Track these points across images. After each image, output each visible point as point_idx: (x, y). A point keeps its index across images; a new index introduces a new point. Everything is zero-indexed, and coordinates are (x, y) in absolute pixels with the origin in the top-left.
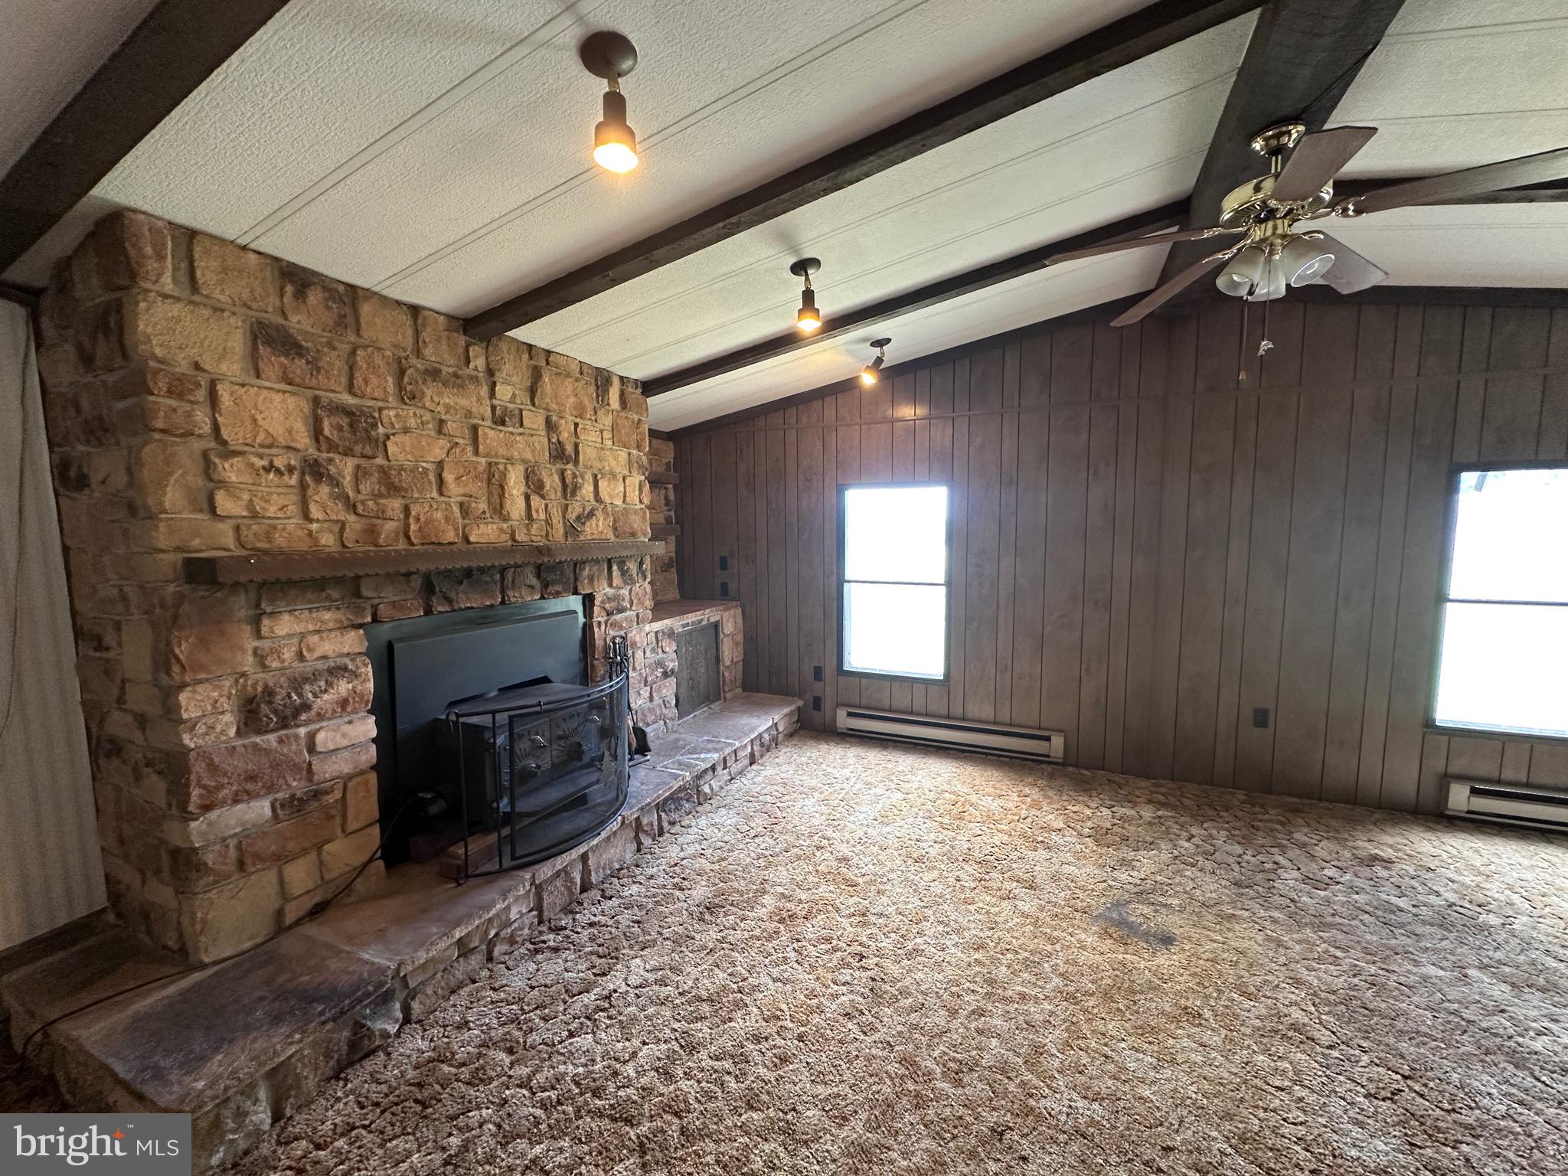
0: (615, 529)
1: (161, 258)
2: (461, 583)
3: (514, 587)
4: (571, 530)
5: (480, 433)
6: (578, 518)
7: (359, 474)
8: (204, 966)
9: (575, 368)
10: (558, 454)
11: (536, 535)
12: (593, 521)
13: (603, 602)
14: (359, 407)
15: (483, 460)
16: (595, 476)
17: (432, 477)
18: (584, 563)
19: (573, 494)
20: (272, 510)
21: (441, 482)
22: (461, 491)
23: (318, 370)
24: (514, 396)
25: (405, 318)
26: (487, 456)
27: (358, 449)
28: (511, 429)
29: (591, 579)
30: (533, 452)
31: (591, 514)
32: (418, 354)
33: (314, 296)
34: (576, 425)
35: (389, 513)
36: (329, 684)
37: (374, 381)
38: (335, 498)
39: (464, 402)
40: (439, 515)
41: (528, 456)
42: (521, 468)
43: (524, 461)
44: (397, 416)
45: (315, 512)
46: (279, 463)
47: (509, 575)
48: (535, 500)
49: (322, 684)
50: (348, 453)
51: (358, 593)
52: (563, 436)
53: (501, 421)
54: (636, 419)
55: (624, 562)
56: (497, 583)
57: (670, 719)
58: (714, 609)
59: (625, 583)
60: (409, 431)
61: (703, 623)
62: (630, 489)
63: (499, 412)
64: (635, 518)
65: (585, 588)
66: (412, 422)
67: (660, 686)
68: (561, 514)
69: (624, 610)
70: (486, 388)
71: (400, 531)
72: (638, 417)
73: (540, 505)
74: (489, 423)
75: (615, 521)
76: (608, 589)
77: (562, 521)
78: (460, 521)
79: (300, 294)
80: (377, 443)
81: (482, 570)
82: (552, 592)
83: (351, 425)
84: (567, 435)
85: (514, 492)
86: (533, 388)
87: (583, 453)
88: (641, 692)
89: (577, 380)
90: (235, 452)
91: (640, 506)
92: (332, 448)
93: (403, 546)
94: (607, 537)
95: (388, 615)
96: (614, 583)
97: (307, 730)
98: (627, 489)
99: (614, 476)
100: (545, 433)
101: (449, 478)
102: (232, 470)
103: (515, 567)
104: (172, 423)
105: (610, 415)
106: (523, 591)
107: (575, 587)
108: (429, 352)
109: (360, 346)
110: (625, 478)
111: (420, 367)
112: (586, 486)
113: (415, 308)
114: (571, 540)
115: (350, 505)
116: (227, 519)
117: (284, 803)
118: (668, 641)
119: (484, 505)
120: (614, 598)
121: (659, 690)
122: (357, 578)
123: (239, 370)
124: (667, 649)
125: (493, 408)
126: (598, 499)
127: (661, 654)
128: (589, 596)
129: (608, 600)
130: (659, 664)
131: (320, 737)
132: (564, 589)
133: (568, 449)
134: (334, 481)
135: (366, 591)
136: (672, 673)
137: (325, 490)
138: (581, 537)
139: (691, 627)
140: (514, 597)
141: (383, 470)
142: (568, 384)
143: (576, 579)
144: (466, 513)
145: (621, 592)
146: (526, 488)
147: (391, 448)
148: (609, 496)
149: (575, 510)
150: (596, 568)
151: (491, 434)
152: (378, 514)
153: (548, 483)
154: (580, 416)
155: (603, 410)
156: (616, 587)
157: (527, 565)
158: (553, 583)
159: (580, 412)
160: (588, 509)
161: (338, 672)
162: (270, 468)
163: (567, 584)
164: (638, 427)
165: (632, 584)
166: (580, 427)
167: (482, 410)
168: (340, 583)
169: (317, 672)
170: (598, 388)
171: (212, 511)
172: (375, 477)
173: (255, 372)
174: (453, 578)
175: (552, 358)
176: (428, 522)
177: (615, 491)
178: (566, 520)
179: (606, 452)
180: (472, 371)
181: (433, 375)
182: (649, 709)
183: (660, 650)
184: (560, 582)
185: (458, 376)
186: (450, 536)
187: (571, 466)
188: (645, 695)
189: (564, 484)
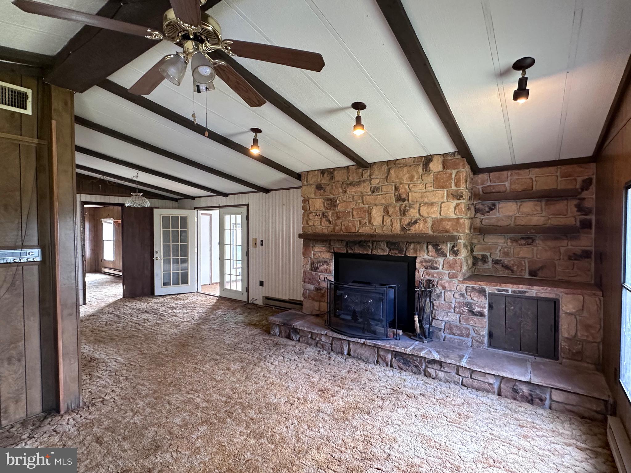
0: (432, 228)
1: (305, 179)
2: (356, 245)
3: (375, 249)
4: (403, 229)
5: (364, 197)
6: (409, 224)
7: (333, 214)
8: (302, 312)
9: (411, 162)
10: (399, 199)
11: (386, 230)
12: (417, 225)
13: (421, 262)
14: (333, 198)
15: (367, 206)
16: (420, 205)
17: (351, 213)
18: (411, 243)
19: (404, 214)
20: (316, 224)
21: (353, 215)
22: (358, 216)
23: (325, 192)
24: (379, 182)
25: (345, 171)
26: (367, 204)
27: (332, 208)
28: (378, 194)
29: (415, 251)
30: (385, 200)
31: (416, 222)
32: (348, 179)
33: (326, 174)
34: (409, 185)
35: (338, 224)
36: (323, 265)
37: (336, 190)
38: (327, 221)
39: (358, 189)
40: (350, 224)
41: (383, 202)
42: (381, 208)
43: (382, 204)
44: (342, 198)
45: (323, 224)
46: (318, 214)
47: (375, 244)
48: (386, 218)
49: (322, 264)
50: (330, 210)
51: (330, 244)
52: (402, 191)
53: (373, 192)
54: (454, 172)
55: (438, 245)
56: (369, 246)
57: (477, 341)
58: (549, 289)
59: (439, 255)
60: (344, 201)
61: (527, 294)
62: (446, 209)
63: (372, 189)
64: (450, 223)
65: (411, 254)
66: (344, 199)
67: (468, 318)
68: (399, 223)
69: (437, 268)
70: (368, 183)
71: (341, 229)
72: (456, 170)
73: (388, 220)
74: (370, 193)
75: (433, 225)
76: (426, 256)
77: (399, 225)
78: (358, 226)
79: (323, 176)
80: (336, 206)
81: (365, 242)
82: (394, 253)
83: (331, 203)
84: (403, 190)
85: (375, 216)
86: (387, 177)
87: (412, 196)
88: (449, 314)
89: (410, 166)
90: (312, 213)
91: (454, 216)
92: (327, 209)
93: (342, 233)
94: (426, 232)
95: (337, 251)
96: (430, 254)
97: (320, 274)
98: (442, 209)
99: (432, 204)
100: (393, 192)
101: (355, 213)
102: (311, 216)
103: (377, 242)
104: (304, 208)
105: (432, 176)
106: (379, 251)
107: (406, 253)
108: (350, 178)
109: (334, 183)
110: (442, 203)
111: (348, 183)
112: (412, 210)
113: (348, 167)
114: (402, 233)
115: (330, 222)
116: (310, 226)
117: (315, 288)
118: (477, 294)
119: (366, 220)
120: (430, 261)
121: (467, 320)
122: (330, 240)
123: (313, 196)
124: (475, 299)
125: (371, 188)
126: (420, 215)
127: (469, 300)
128: (416, 258)
129: (426, 261)
130: (468, 305)
131: (321, 276)
132: (399, 253)
133: (404, 196)
134: (326, 217)
135: (332, 244)
136: (481, 315)
137: (324, 219)
138: (408, 232)
139: (510, 293)
140: (375, 252)
141: (337, 213)
142: (405, 170)
143: (406, 249)
144: (360, 223)
145: (436, 259)
146: (383, 214)
147: (339, 207)
148: (428, 213)
149: (406, 221)
150: (418, 246)
151: (368, 197)
152: (336, 225)
153: (391, 211)
154: (411, 181)
155: (426, 175)
156: (432, 256)
157: (382, 241)
158: (393, 249)
159: (411, 179)
160: (414, 220)
161: (326, 262)
162: (316, 215)
163: (401, 251)
164: (456, 176)
165: (444, 256)
166: (411, 185)
167: (365, 190)
168: (326, 241)
169: (322, 261)
170: (423, 165)
171: (308, 224)
172: (336, 215)
173: (315, 195)
174: (355, 243)
175: (397, 162)
176: (348, 226)
177: (432, 211)
178: (401, 225)
179: (428, 193)
180: (364, 179)
181: (351, 184)
182: (456, 326)
183: (469, 298)
184: (397, 249)
185: (359, 182)
186: (353, 230)
187: (406, 202)
188: (453, 317)
189: (400, 210)
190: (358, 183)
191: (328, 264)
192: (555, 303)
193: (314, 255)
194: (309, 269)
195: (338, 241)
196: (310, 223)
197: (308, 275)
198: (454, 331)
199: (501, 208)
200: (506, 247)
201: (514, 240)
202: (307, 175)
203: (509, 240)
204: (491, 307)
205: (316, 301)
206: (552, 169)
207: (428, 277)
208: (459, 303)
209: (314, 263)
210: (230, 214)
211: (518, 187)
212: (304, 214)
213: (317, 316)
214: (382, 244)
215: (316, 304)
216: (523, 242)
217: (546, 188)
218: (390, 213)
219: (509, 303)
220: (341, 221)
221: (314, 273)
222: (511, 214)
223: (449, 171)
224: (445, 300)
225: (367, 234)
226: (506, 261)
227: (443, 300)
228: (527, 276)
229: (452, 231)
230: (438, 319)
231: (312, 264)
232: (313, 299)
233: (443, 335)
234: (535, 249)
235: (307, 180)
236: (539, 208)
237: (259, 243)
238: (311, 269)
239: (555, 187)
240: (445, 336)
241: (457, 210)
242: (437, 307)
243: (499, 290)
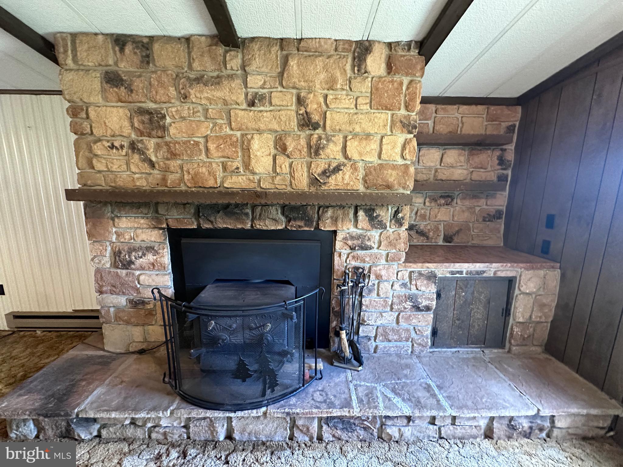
0: (365, 181)
1: (66, 51)
2: (219, 212)
3: (259, 219)
4: (314, 181)
5: (232, 114)
6: (324, 173)
7: (158, 147)
9: (330, 48)
10: (307, 122)
11: (281, 184)
12: (339, 175)
13: (345, 239)
14: (155, 110)
15: (238, 134)
16: (345, 138)
17: (202, 147)
18: (327, 207)
19: (317, 153)
20: (115, 168)
21: (207, 150)
22: (220, 154)
23: (132, 91)
24: (265, 82)
25: (182, 47)
26: (239, 130)
27: (154, 133)
28: (262, 108)
29: (335, 220)
30: (279, 123)
31: (337, 169)
32: (190, 67)
33: (128, 49)
34: (326, 97)
35: (172, 169)
36: (144, 255)
37: (161, 91)
38: (144, 161)
39: (219, 94)
40: (203, 170)
41: (276, 127)
42: (270, 139)
43: (271, 131)
44: (177, 111)
45: (133, 169)
46: (117, 144)
47: (258, 210)
48: (281, 159)
49: (140, 254)
50: (150, 136)
51: (157, 212)
52: (312, 107)
53: (252, 104)
54: (406, 81)
55: (374, 210)
56: (247, 214)
57: (420, 344)
58: (509, 265)
59: (373, 227)
60: (183, 118)
61: (485, 275)
62: (389, 147)
63: (250, 97)
64: (394, 173)
65: (327, 226)
66: (185, 113)
67: (410, 316)
68: (305, 169)
69: (371, 248)
70: (237, 83)
71: (182, 179)
72: (409, 78)
73: (283, 163)
74: (244, 106)
75: (366, 175)
76: (352, 230)
77: (305, 174)
78: (220, 174)
79: (122, 50)
80: (164, 128)
81: (237, 206)
82: (294, 226)
83: (150, 120)
84: (315, 106)
85: (258, 154)
86: (281, 75)
87: (332, 119)
88: (384, 314)
89: (329, 57)
90: (99, 140)
91: (400, 162)
92: (142, 134)
93: (183, 188)
94: (355, 188)
95: (174, 225)
96: (360, 225)
97: (137, 273)
98: (384, 147)
99: (368, 136)
100: (294, 107)
101: (212, 146)
102: (98, 149)
103: (263, 206)
104: (75, 129)
105: (368, 81)
106: (267, 222)
107: (318, 224)
108: (196, 65)
109: (154, 72)
110: (382, 137)
111: (192, 76)
112: (331, 145)
113: (187, 36)
114: (313, 189)
115: (152, 165)
116: (100, 172)
117: (131, 301)
118: (425, 282)
119: (238, 163)
120: (359, 237)
121: (408, 319)
122: (157, 204)
123: (97, 99)
124: (423, 288)
125: (246, 95)
126: (346, 157)
127: (414, 291)
128: (335, 232)
129: (352, 238)
130: (410, 298)
131: (142, 278)
132: (306, 225)
133: (316, 117)
134: (141, 152)
135: (161, 210)
136: (428, 309)
137: (136, 157)
138: (324, 187)
139: (464, 275)
140: (260, 225)
141: (167, 144)
142: (320, 62)
143: (319, 218)
144: (225, 168)
145: (369, 234)
146: (273, 151)
147: (172, 131)
148: (360, 154)
149: (319, 166)
150: (340, 212)
151: (241, 114)
152: (166, 170)
153: (291, 146)
154: (331, 88)
155: (359, 79)
156: (363, 229)
157: (273, 205)
158: (295, 219)
159: (331, 85)
160: (334, 165)
161: (150, 249)
162: (112, 147)
163: (308, 221)
164: (408, 88)
165: (382, 228)
166: (330, 97)
167: (234, 98)
168: (146, 205)
169: (140, 248)
170: (354, 58)
171: (93, 168)
172: (165, 149)
173: (106, 99)
174: (216, 209)
175: (302, 44)
176: (197, 174)
177: (368, 149)
178: (310, 174)
179: (360, 116)
180: (228, 70)
181: (199, 80)
182: (393, 330)
183: (413, 287)
184: (302, 219)
185: (218, 77)
186: (211, 183)
187: (319, 131)
188: (389, 318)
189: (309, 147)
190: (217, 81)
191: (156, 253)
192: (511, 282)
193: (118, 235)
194: (108, 265)
195: (176, 204)
196: (99, 165)
197: (108, 279)
198: (390, 337)
199: (421, 156)
200: (422, 209)
201: (434, 200)
202: (73, 42)
203: (427, 200)
204: (439, 295)
205: (137, 325)
206: (481, 108)
207: (354, 263)
208: (399, 297)
209: (120, 252)
211: (442, 129)
212: (77, 144)
213: (141, 352)
214: (273, 210)
215: (137, 333)
216: (443, 201)
217: (472, 133)
218: (290, 149)
219: (461, 288)
220: (179, 162)
221: (123, 273)
222: (432, 164)
223: (397, 78)
224: (378, 295)
225: (243, 190)
226: (422, 225)
227: (375, 296)
228: (441, 243)
229: (396, 187)
230: (367, 324)
231: (116, 254)
232: (128, 323)
233: (374, 344)
234: (452, 209)
235: (75, 56)
236: (462, 159)
238: (115, 265)
239: (484, 133)
240: (376, 347)
241: (407, 151)
242: (367, 306)
243: (452, 273)
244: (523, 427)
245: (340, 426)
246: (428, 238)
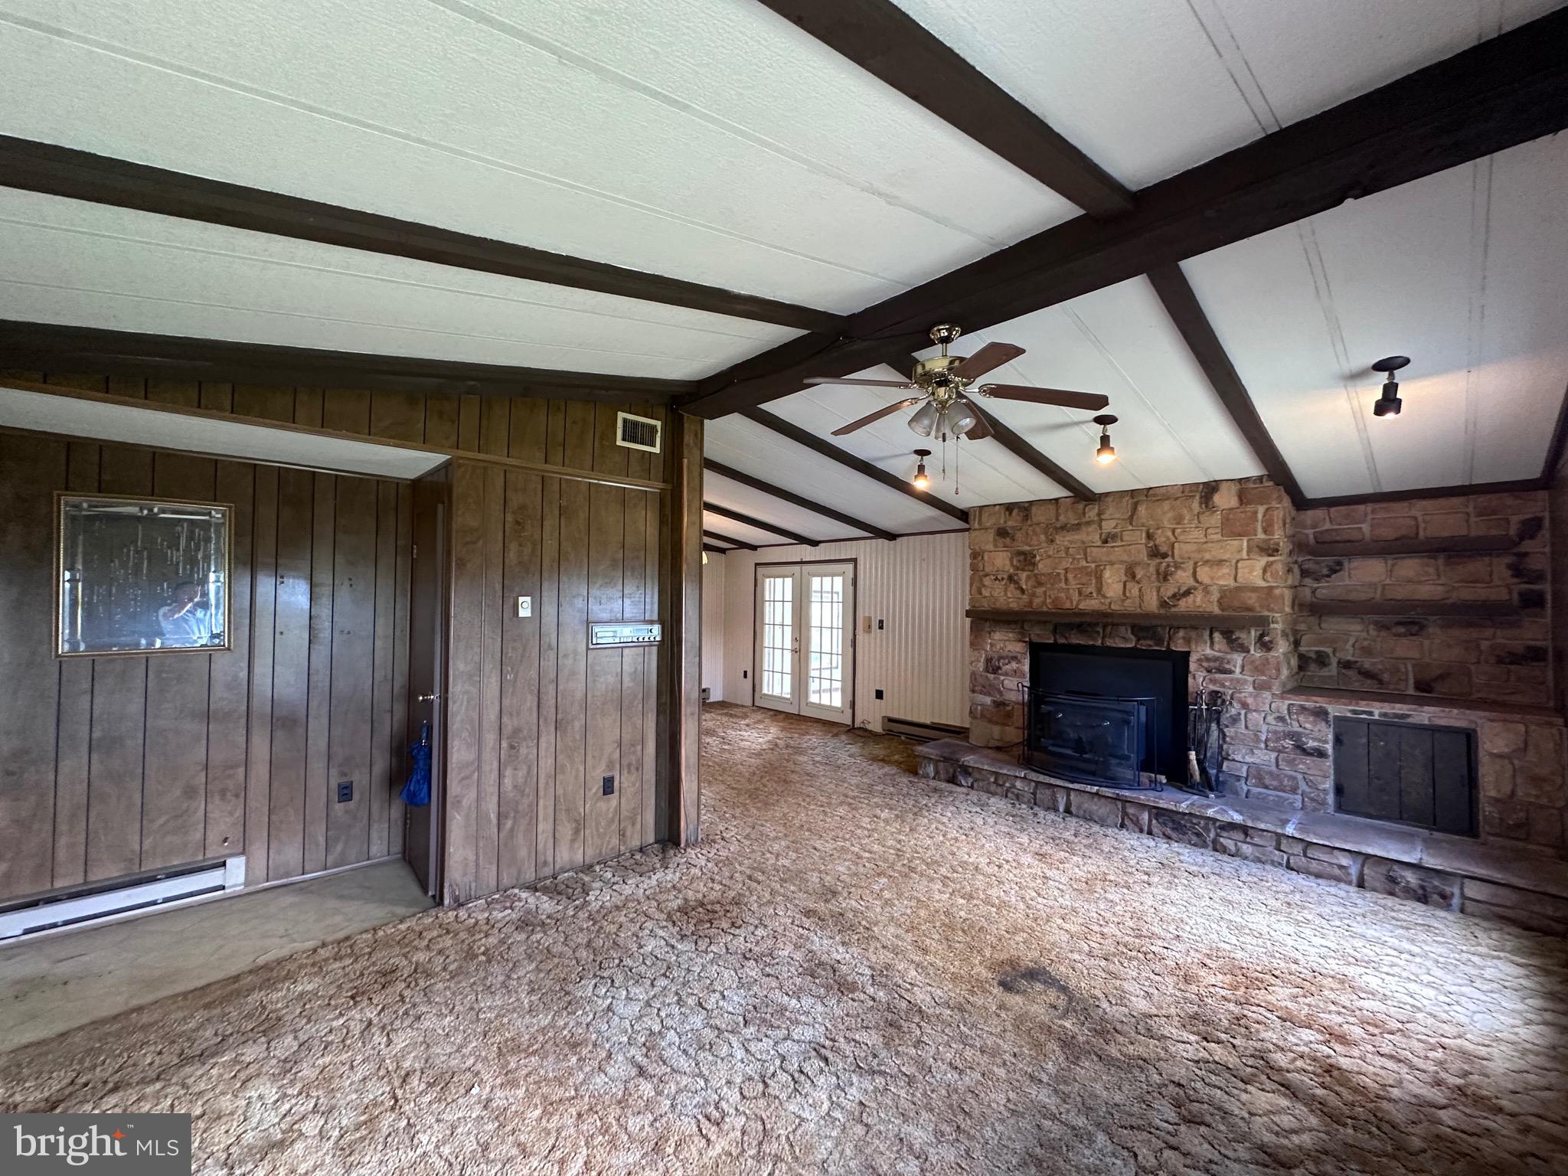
0: (1220, 604)
1: (976, 518)
2: (1073, 630)
3: (1110, 637)
4: (1163, 604)
5: (1088, 551)
6: (1174, 596)
7: (1028, 578)
8: (969, 743)
9: (1177, 492)
10: (1155, 553)
11: (1130, 606)
12: (1190, 598)
13: (1199, 660)
14: (1029, 551)
15: (1093, 565)
16: (1196, 563)
17: (1062, 577)
18: (1179, 628)
19: (1165, 579)
20: (996, 594)
21: (1066, 580)
22: (1077, 582)
23: (1014, 540)
24: (1117, 524)
25: (1052, 507)
26: (1094, 562)
27: (1026, 568)
28: (1114, 544)
29: (1188, 641)
30: (1129, 555)
31: (1188, 593)
32: (1057, 519)
33: (1015, 512)
34: (1174, 531)
35: (1038, 594)
36: (1009, 662)
37: (1034, 538)
38: (1017, 588)
39: (1077, 537)
40: (1062, 595)
41: (1125, 558)
42: (1122, 568)
43: (1122, 562)
44: (1045, 551)
45: (1009, 595)
46: (999, 577)
47: (1109, 629)
48: (1130, 585)
49: (1007, 661)
50: (1023, 570)
51: (1023, 628)
52: (1160, 539)
53: (1106, 542)
54: (1261, 510)
55: (1232, 632)
56: (1098, 632)
57: (1312, 800)
58: (1455, 711)
59: (1233, 650)
60: (1050, 557)
61: (1410, 720)
62: (1246, 571)
63: (1103, 536)
64: (1254, 595)
65: (1179, 646)
66: (1051, 553)
67: (1294, 759)
68: (1155, 593)
69: (1231, 672)
70: (1094, 526)
71: (1044, 603)
72: (1265, 506)
73: (1134, 590)
74: (1099, 544)
75: (1221, 598)
76: (1208, 651)
77: (1155, 597)
78: (1076, 597)
79: (1010, 514)
80: (1034, 564)
81: (1089, 625)
82: (1145, 644)
83: (1025, 560)
84: (1163, 539)
85: (1110, 581)
86: (1132, 516)
87: (1180, 548)
88: (1255, 751)
89: (1176, 499)
90: (987, 575)
91: (1263, 584)
92: (1018, 569)
93: (1045, 609)
94: (1208, 610)
95: (1035, 639)
96: (1217, 647)
97: (1002, 678)
98: (1240, 571)
99: (1220, 562)
100: (1144, 541)
101: (1070, 576)
102: (987, 581)
103: (1113, 625)
104: (974, 568)
105: (1218, 516)
106: (1117, 640)
107: (1169, 644)
108: (1062, 518)
109: (1030, 526)
110: (1238, 561)
111: (1058, 526)
112: (1180, 572)
113: (1057, 500)
114: (1162, 611)
115: (1023, 591)
116: (985, 597)
117: (994, 702)
118: (1311, 719)
119: (1092, 589)
120: (1216, 659)
121: (1291, 763)
122: (1023, 622)
123: (990, 547)
124: (1308, 726)
125: (1101, 535)
126: (1197, 581)
127: (1296, 728)
128: (1188, 654)
129: (1208, 659)
130: (1292, 735)
131: (1006, 682)
132: (1157, 645)
133: (1164, 549)
134: (1016, 582)
135: (1026, 627)
136: (1321, 754)
137: (1012, 585)
138: (1173, 609)
139: (1376, 717)
140: (1109, 643)
141: (1036, 576)
142: (1166, 505)
143: (1170, 638)
144: (1080, 594)
145: (1229, 656)
146: (1124, 578)
147: (1040, 566)
148: (1212, 578)
149: (1169, 590)
150: (1193, 634)
151: (1094, 549)
152: (1034, 595)
153: (1140, 573)
154: (1178, 523)
155: (1208, 513)
156: (1220, 651)
157: (1123, 624)
158: (1145, 638)
159: (1179, 520)
160: (1184, 589)
161: (1014, 658)
162: (996, 579)
163: (1160, 642)
164: (1264, 516)
165: (1244, 652)
166: (1178, 531)
167: (1090, 538)
168: (1016, 622)
169: (1007, 657)
170: (1201, 497)
171: (981, 594)
172: (1033, 579)
173: (996, 546)
174: (1070, 626)
175: (1151, 492)
176: (1057, 598)
177: (1220, 574)
178: (1160, 597)
179: (1210, 545)
180: (1087, 519)
181: (1063, 528)
182: (1271, 773)
183: (1295, 724)
184: (1151, 639)
185: (1078, 524)
186: (1068, 605)
187: (1169, 559)
188: (1263, 757)
189: (1158, 573)
190: (1077, 527)
191: (1019, 662)
192: (1469, 737)
193: (992, 645)
194: (981, 670)
195: (1039, 622)
196: (985, 593)
197: (980, 680)
198: (1267, 781)
199: (1354, 569)
200: (1365, 639)
201: (1382, 627)
202: (980, 512)
203: (1372, 627)
204: (1338, 741)
205: (997, 723)
206: (1456, 501)
207: (1212, 687)
208: (1275, 732)
209: (991, 659)
210: (822, 575)
211: (1387, 533)
212: (972, 579)
213: (998, 749)
214: (1122, 629)
215: (996, 730)
216: (1401, 630)
217: (1446, 534)
218: (1138, 577)
219: (1376, 735)
220: (1043, 589)
221: (991, 676)
222: (1375, 579)
223: (1250, 508)
224: (1246, 727)
225: (1094, 611)
226: (1367, 663)
227: (1243, 726)
228: (1411, 691)
229: (1258, 609)
230: (1234, 760)
231: (989, 660)
232: (990, 721)
233: (1245, 788)
234: (1426, 643)
235: (980, 520)
236: (1431, 570)
237: (875, 625)
238: (987, 670)
239: (1464, 532)
240: (1248, 791)
241: (1269, 574)
242: (1232, 738)
243: (1354, 712)
244: (1408, 882)
245: (1170, 824)
246: (1381, 682)
